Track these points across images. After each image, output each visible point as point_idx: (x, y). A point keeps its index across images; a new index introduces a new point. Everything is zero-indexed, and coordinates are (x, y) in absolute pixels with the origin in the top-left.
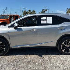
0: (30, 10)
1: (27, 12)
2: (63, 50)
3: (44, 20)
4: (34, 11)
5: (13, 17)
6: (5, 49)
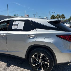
0: (58, 14)
1: (55, 17)
2: (34, 65)
4: (63, 15)
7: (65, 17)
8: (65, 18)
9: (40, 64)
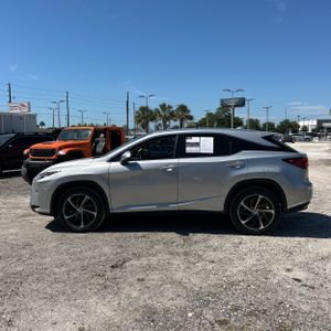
0: (164, 105)
2: (243, 222)
3: (192, 145)
5: (102, 135)
6: (95, 214)
7: (191, 114)
8: (191, 118)
9: (256, 217)
